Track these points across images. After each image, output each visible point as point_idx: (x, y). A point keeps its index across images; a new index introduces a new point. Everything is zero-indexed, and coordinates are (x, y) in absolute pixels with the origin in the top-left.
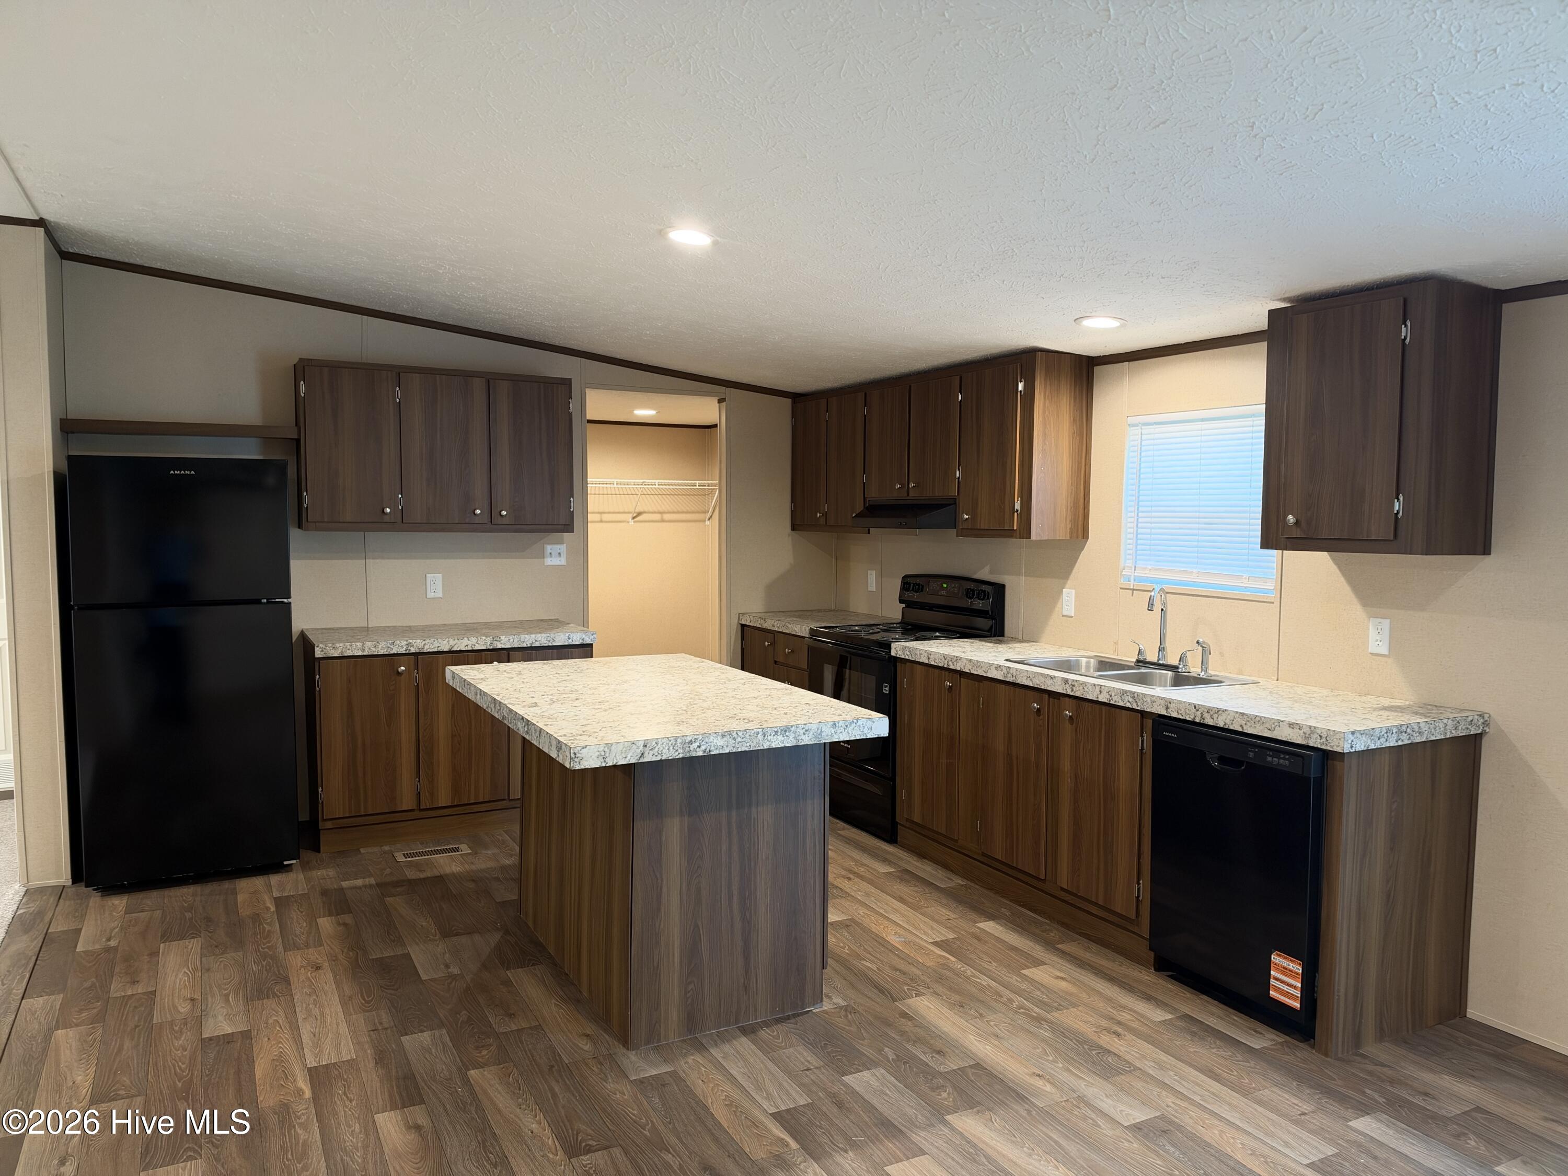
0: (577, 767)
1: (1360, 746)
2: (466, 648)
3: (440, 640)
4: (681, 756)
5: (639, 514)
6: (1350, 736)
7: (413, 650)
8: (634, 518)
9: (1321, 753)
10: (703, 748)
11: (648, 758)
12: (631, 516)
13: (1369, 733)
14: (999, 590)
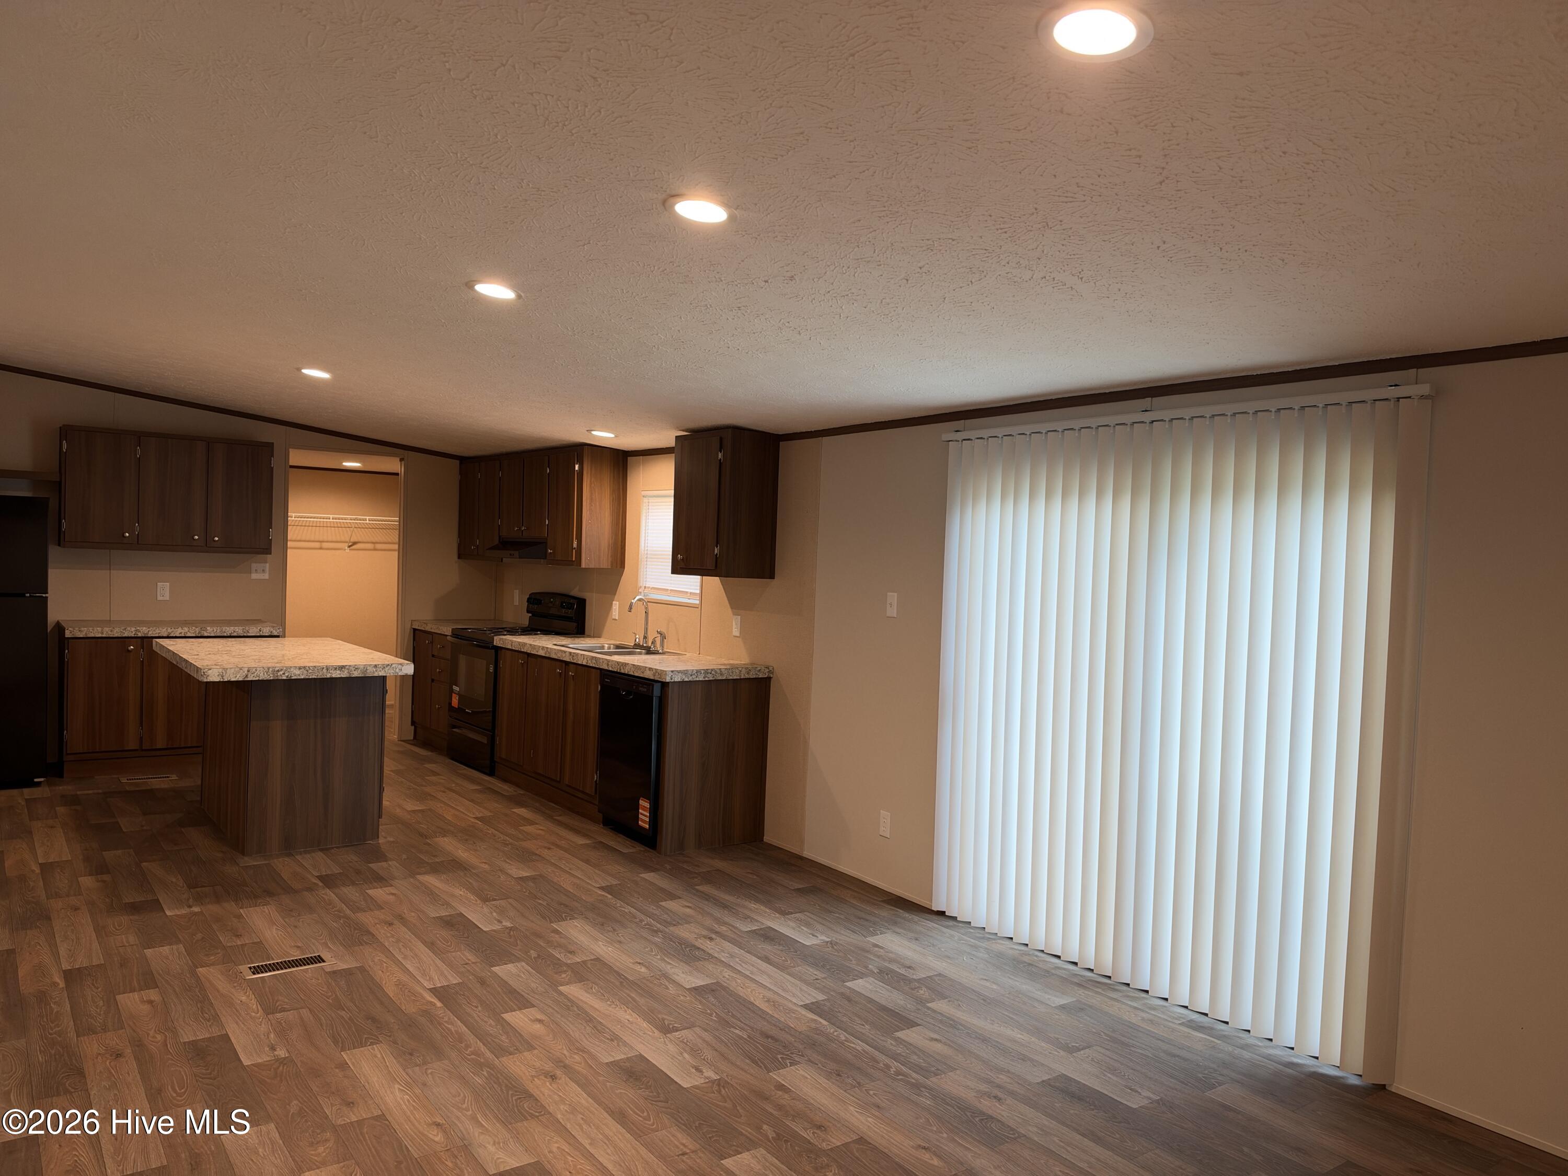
0: (205, 681)
1: (677, 678)
2: (180, 635)
3: (161, 629)
4: (272, 678)
5: (355, 543)
6: (670, 673)
7: (140, 635)
8: (349, 547)
9: (660, 684)
10: (286, 674)
11: (250, 678)
12: (347, 544)
13: (685, 672)
14: (582, 603)
